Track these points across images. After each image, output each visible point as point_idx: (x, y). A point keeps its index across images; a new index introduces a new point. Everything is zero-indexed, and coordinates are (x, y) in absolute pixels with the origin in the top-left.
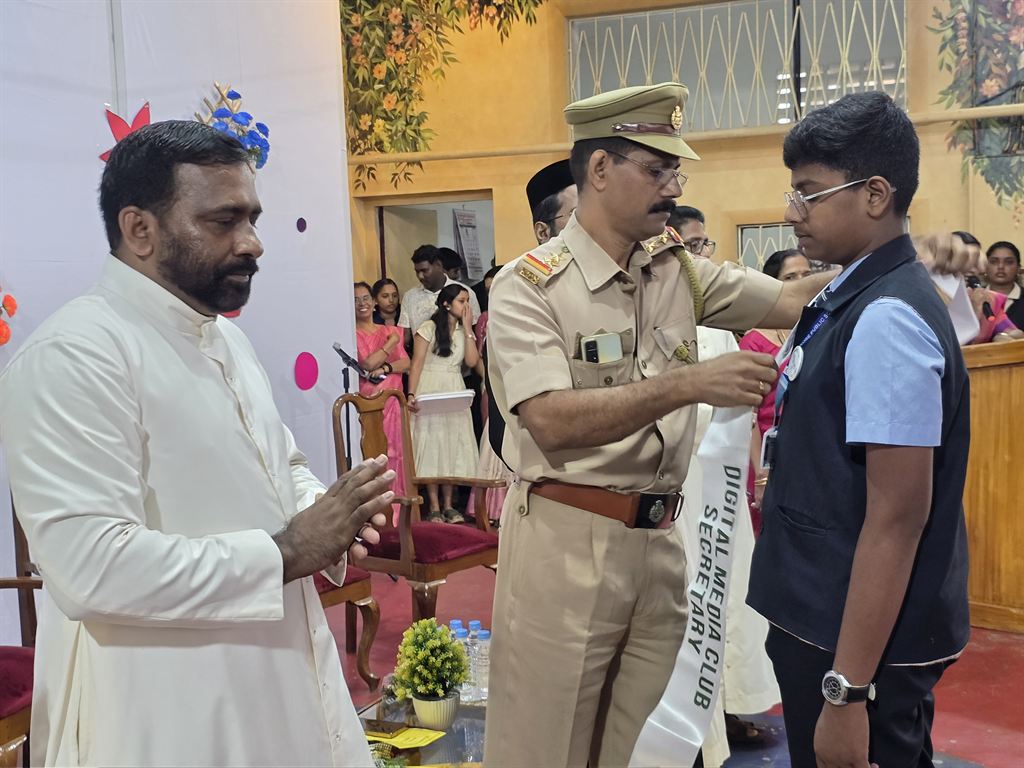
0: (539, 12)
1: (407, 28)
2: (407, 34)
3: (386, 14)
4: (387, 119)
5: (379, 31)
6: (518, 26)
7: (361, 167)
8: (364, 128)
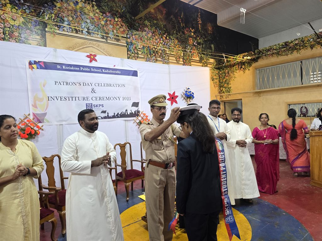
0: (251, 68)
1: (228, 73)
2: (228, 74)
3: (225, 71)
4: (225, 88)
5: (224, 74)
6: (247, 71)
7: (221, 96)
8: (221, 90)
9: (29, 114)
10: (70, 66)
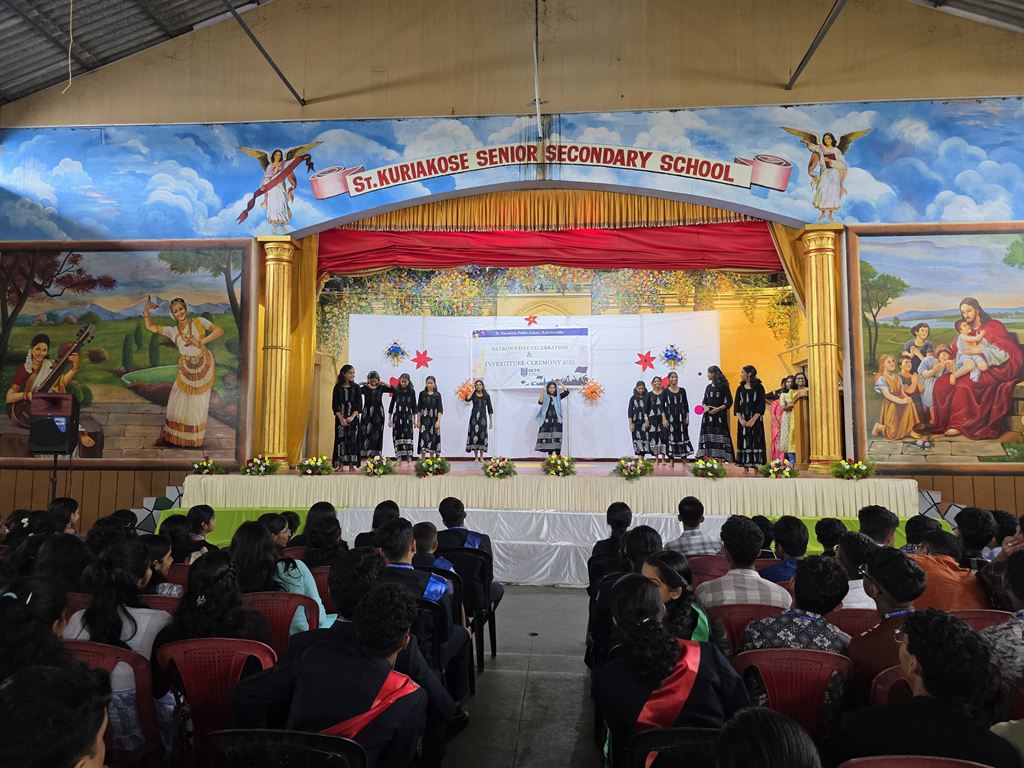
10: (509, 331)
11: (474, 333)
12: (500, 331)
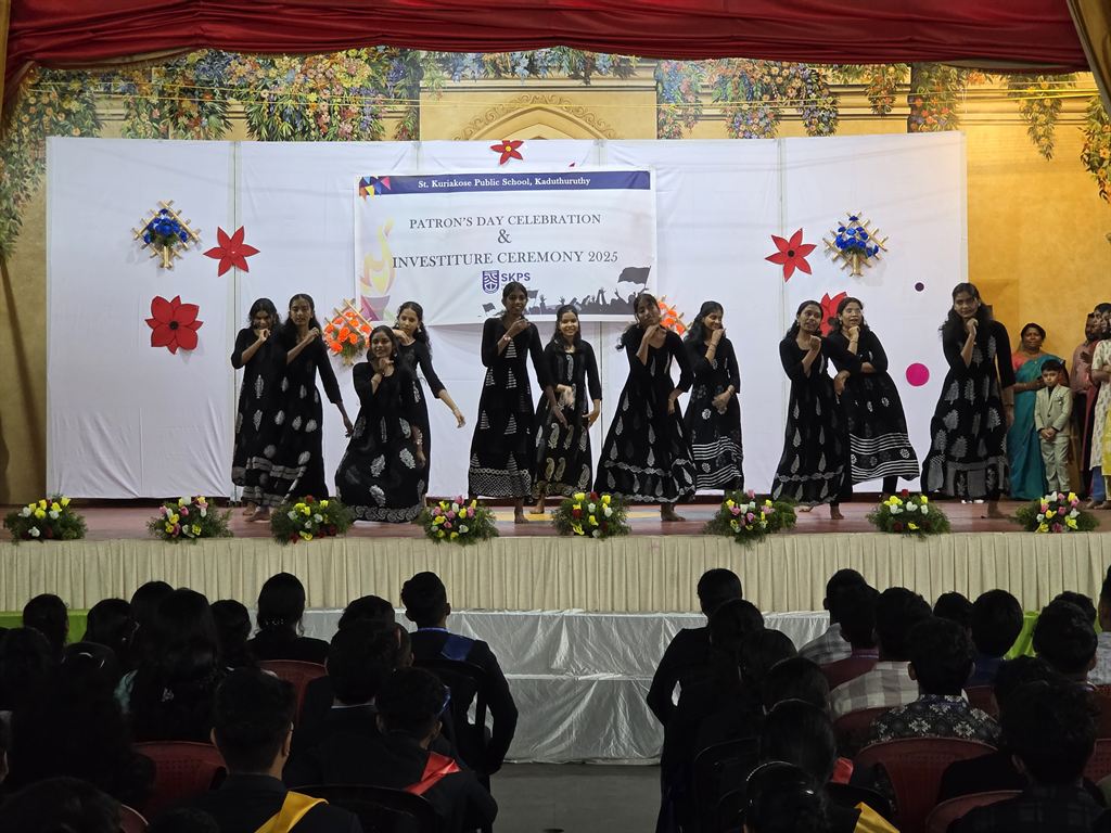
9: (353, 301)
10: (451, 178)
11: (363, 184)
12: (428, 179)
